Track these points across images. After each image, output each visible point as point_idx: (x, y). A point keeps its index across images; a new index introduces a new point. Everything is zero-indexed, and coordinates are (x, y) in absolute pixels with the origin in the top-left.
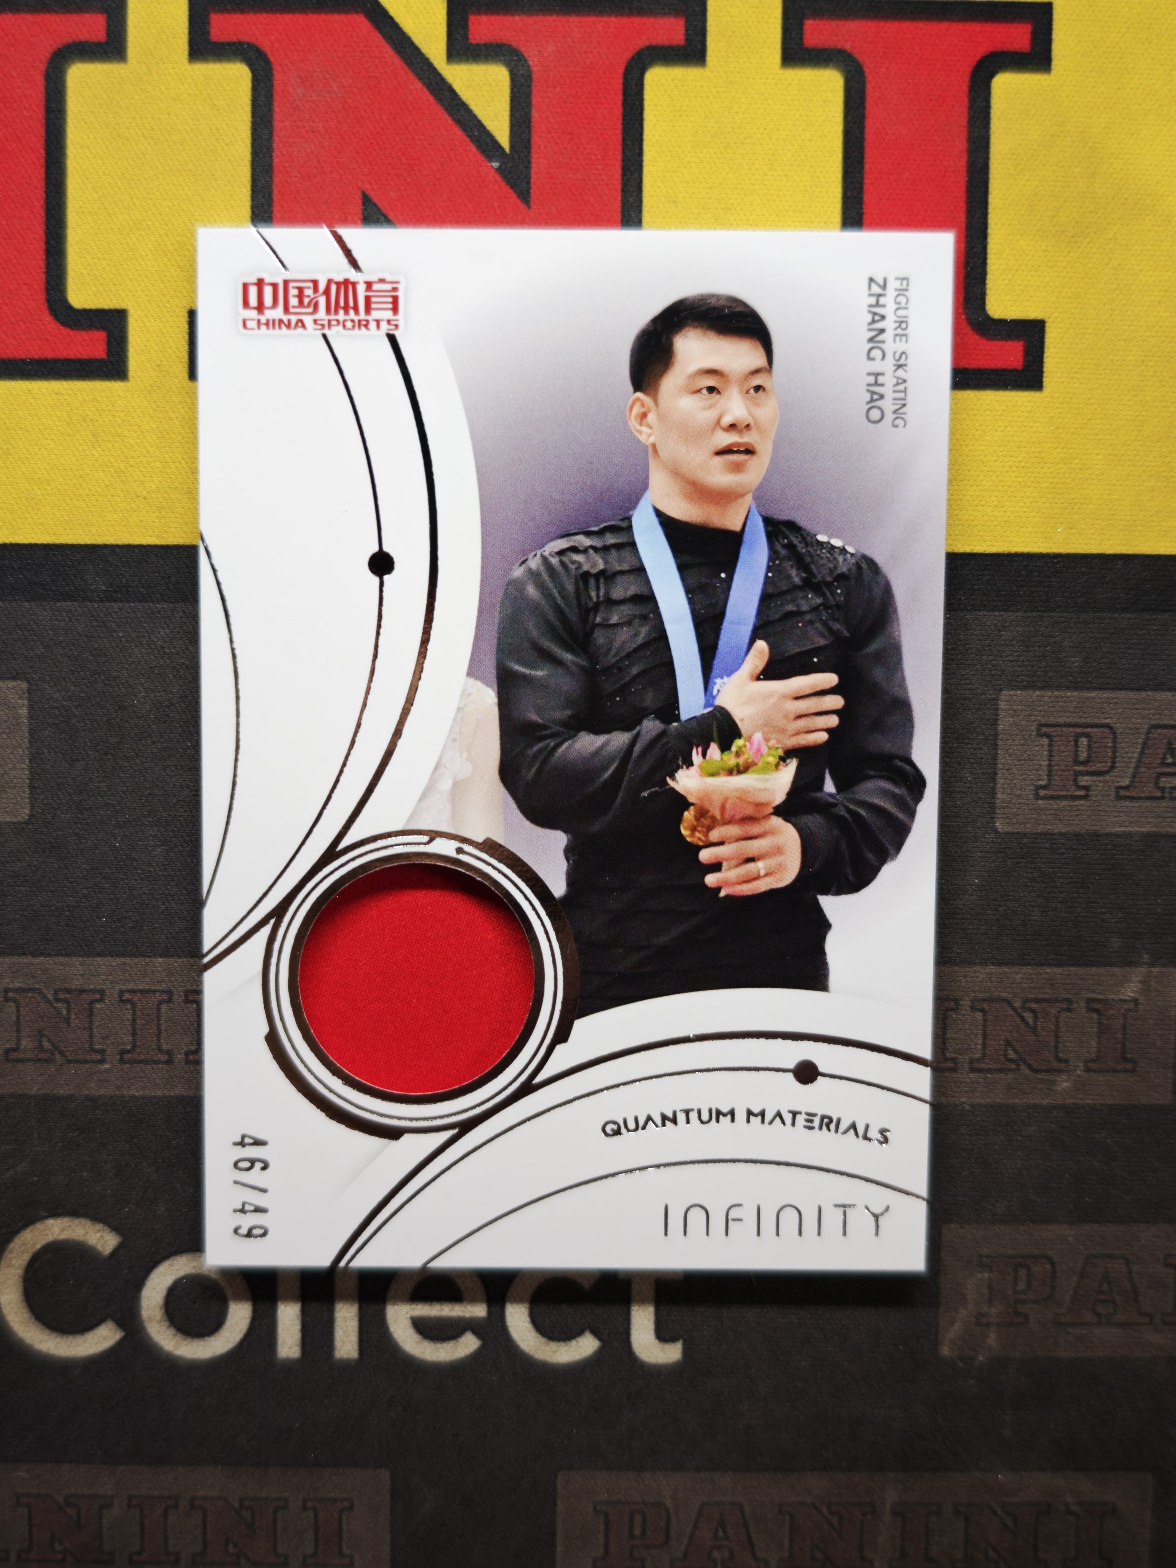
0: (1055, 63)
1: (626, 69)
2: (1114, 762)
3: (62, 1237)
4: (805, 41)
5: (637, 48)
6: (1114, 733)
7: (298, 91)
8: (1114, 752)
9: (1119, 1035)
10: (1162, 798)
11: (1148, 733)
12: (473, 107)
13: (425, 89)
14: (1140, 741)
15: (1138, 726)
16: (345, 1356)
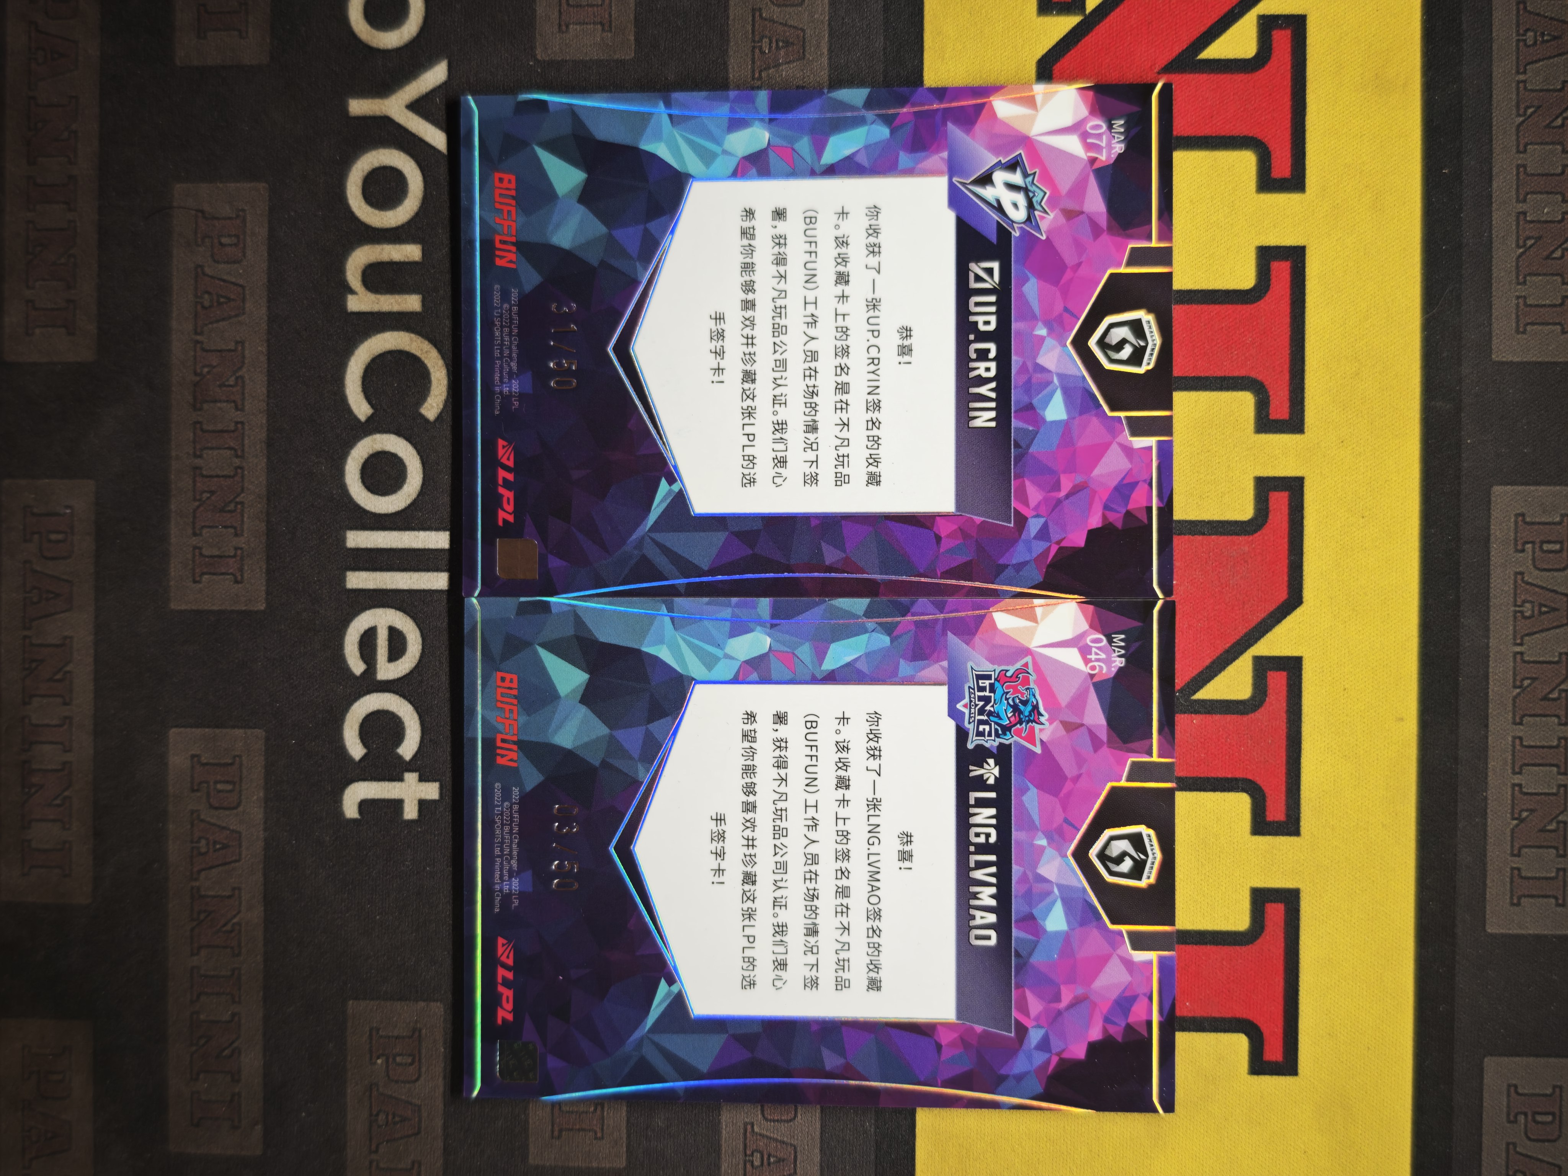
0: (1256, 1077)
1: (1250, 780)
2: (770, 1120)
3: (433, 378)
4: (1269, 904)
5: (1263, 788)
6: (791, 1120)
7: (1234, 553)
8: (778, 1121)
9: (578, 1127)
10: (746, 1155)
11: (791, 1145)
12: (1223, 674)
13: (1235, 641)
14: (785, 1139)
15: (796, 1137)
16: (347, 579)
